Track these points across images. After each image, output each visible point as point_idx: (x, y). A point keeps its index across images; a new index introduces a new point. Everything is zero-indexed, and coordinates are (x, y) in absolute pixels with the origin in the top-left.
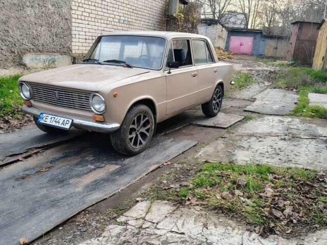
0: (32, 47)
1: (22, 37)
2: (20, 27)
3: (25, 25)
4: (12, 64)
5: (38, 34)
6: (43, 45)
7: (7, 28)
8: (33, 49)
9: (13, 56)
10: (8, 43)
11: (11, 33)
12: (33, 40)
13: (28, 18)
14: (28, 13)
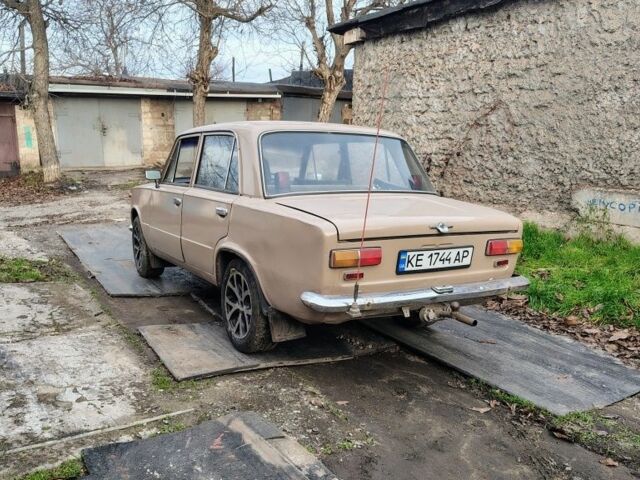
0: (605, 176)
1: (583, 156)
2: (582, 135)
3: (592, 130)
4: (556, 205)
5: (623, 148)
6: (632, 173)
7: (553, 140)
8: (605, 180)
9: (560, 191)
10: (552, 167)
11: (562, 147)
12: (608, 160)
13: (602, 114)
14: (605, 103)
